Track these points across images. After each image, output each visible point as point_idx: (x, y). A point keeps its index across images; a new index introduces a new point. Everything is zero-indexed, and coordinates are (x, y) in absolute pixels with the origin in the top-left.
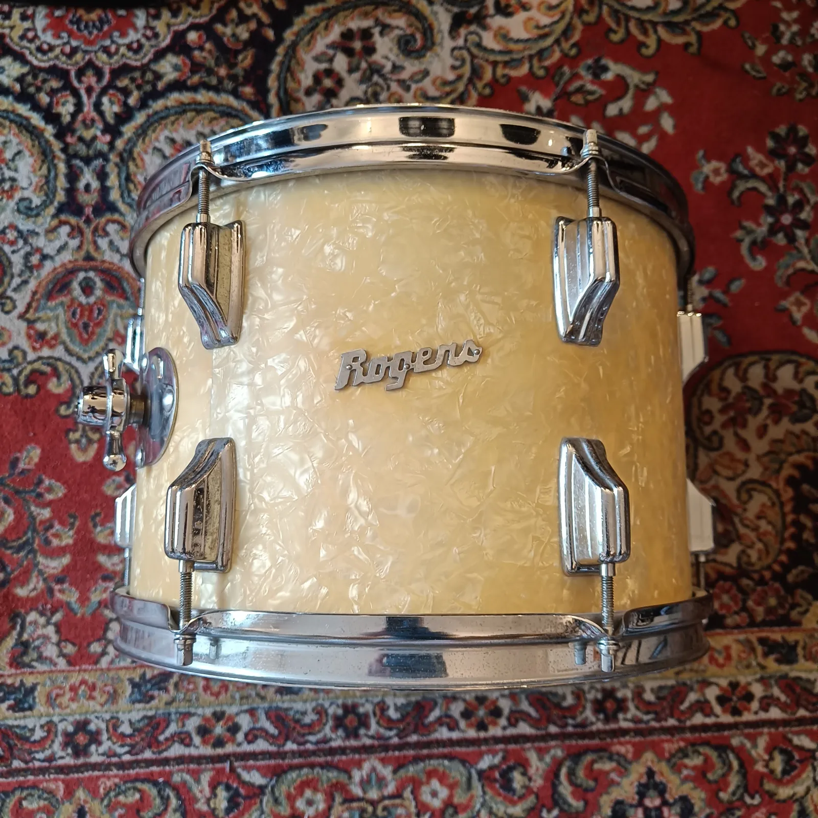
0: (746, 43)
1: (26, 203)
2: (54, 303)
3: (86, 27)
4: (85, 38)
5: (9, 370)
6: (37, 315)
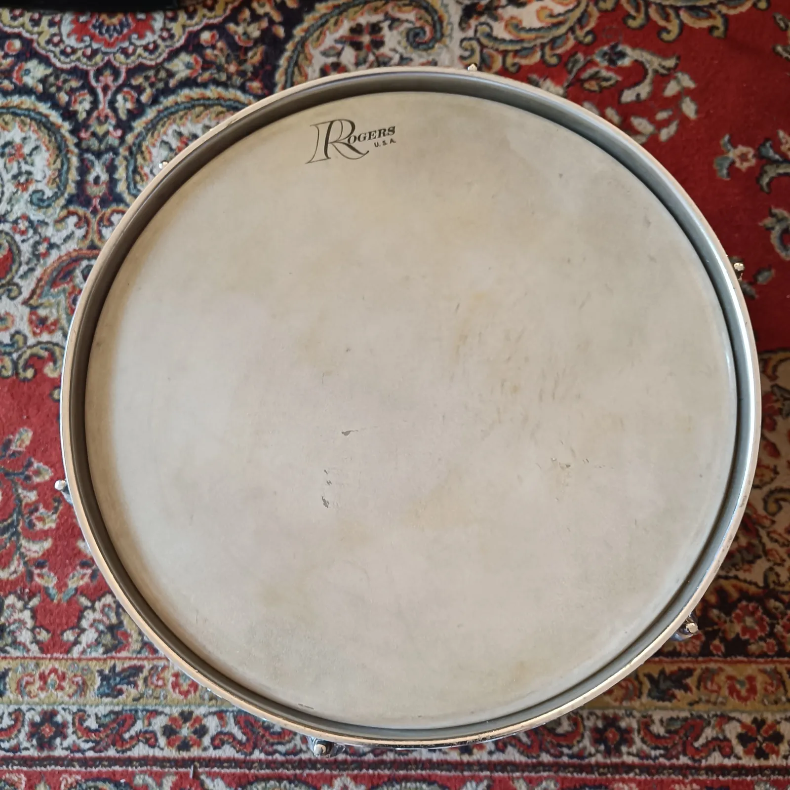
0: (778, 25)
1: (39, 195)
2: (56, 290)
4: (105, 40)
5: (10, 354)
6: (40, 301)
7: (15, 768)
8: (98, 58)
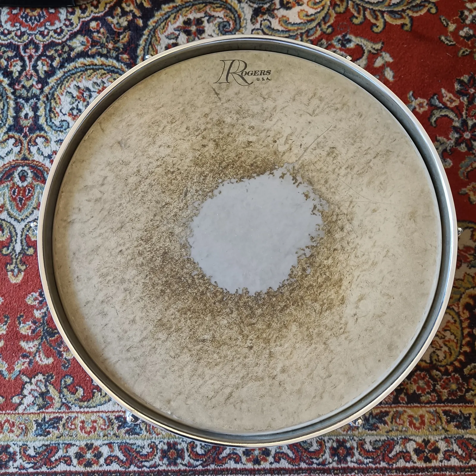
0: (443, 23)
2: (2, 186)
3: (31, 20)
4: (29, 26)
8: (25, 37)
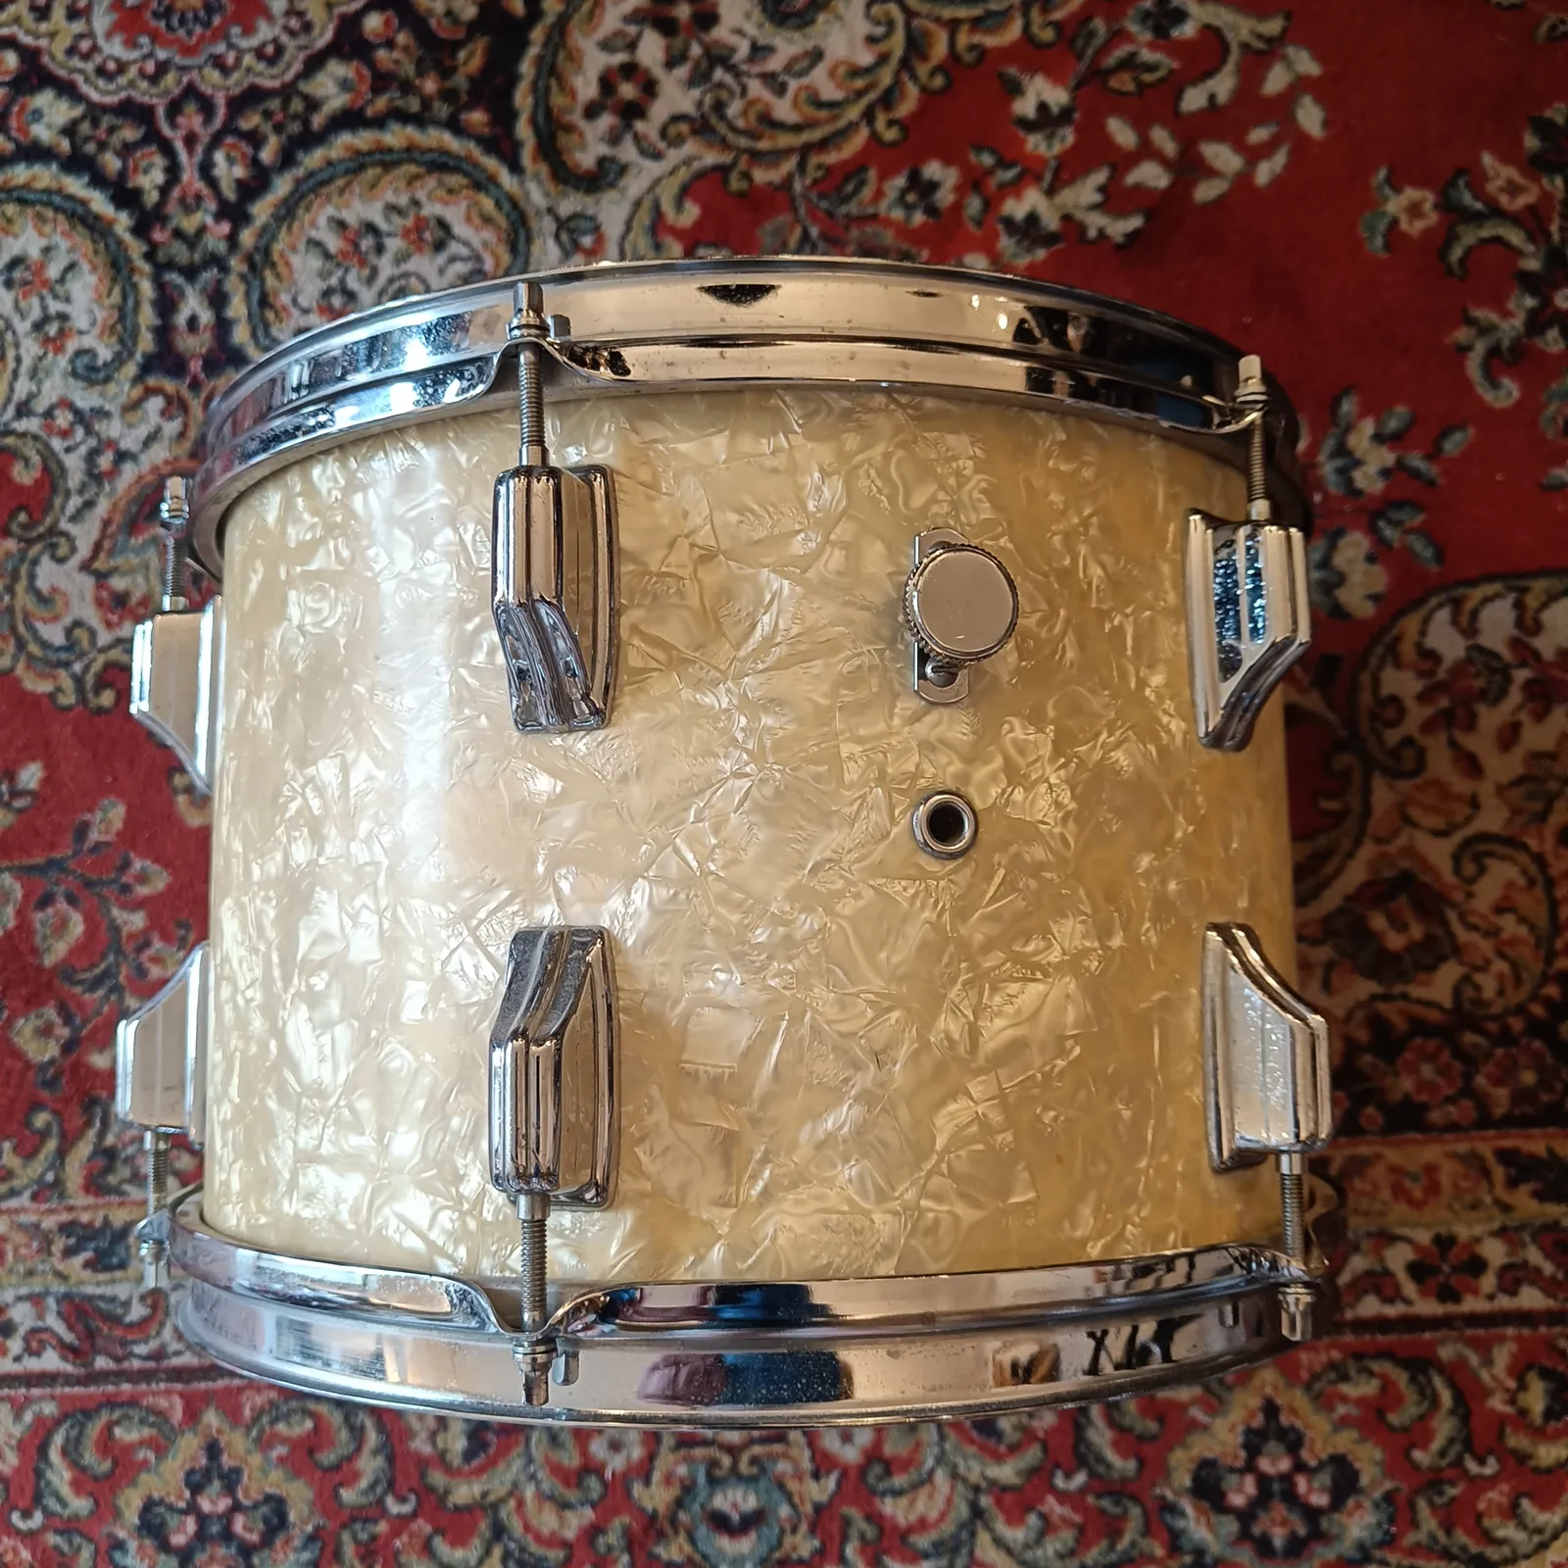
1: (86, 359)
2: (140, 540)
3: (183, 21)
5: (67, 665)
6: (112, 563)
7: (162, 1386)
8: (170, 79)
